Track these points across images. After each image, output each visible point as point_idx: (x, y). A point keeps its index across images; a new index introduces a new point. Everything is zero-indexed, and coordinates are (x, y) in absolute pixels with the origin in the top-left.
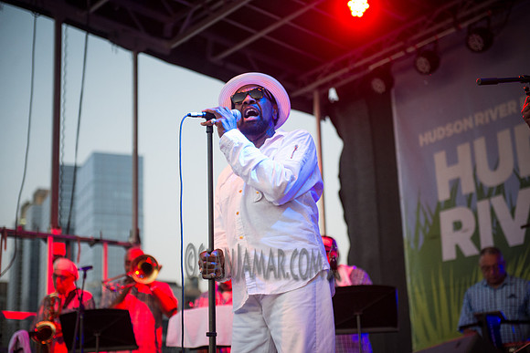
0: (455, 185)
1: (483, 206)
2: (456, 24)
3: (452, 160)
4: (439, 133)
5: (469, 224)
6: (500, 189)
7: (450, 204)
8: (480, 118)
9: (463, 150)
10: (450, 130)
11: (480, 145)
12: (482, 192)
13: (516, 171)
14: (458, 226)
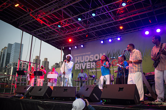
0: (77, 61)
1: (80, 64)
2: (80, 43)
3: (77, 58)
4: (76, 55)
5: (78, 66)
6: (82, 63)
7: (77, 63)
8: (81, 54)
9: (79, 57)
10: (78, 55)
11: (81, 57)
12: (80, 63)
13: (85, 61)
14: (77, 66)
